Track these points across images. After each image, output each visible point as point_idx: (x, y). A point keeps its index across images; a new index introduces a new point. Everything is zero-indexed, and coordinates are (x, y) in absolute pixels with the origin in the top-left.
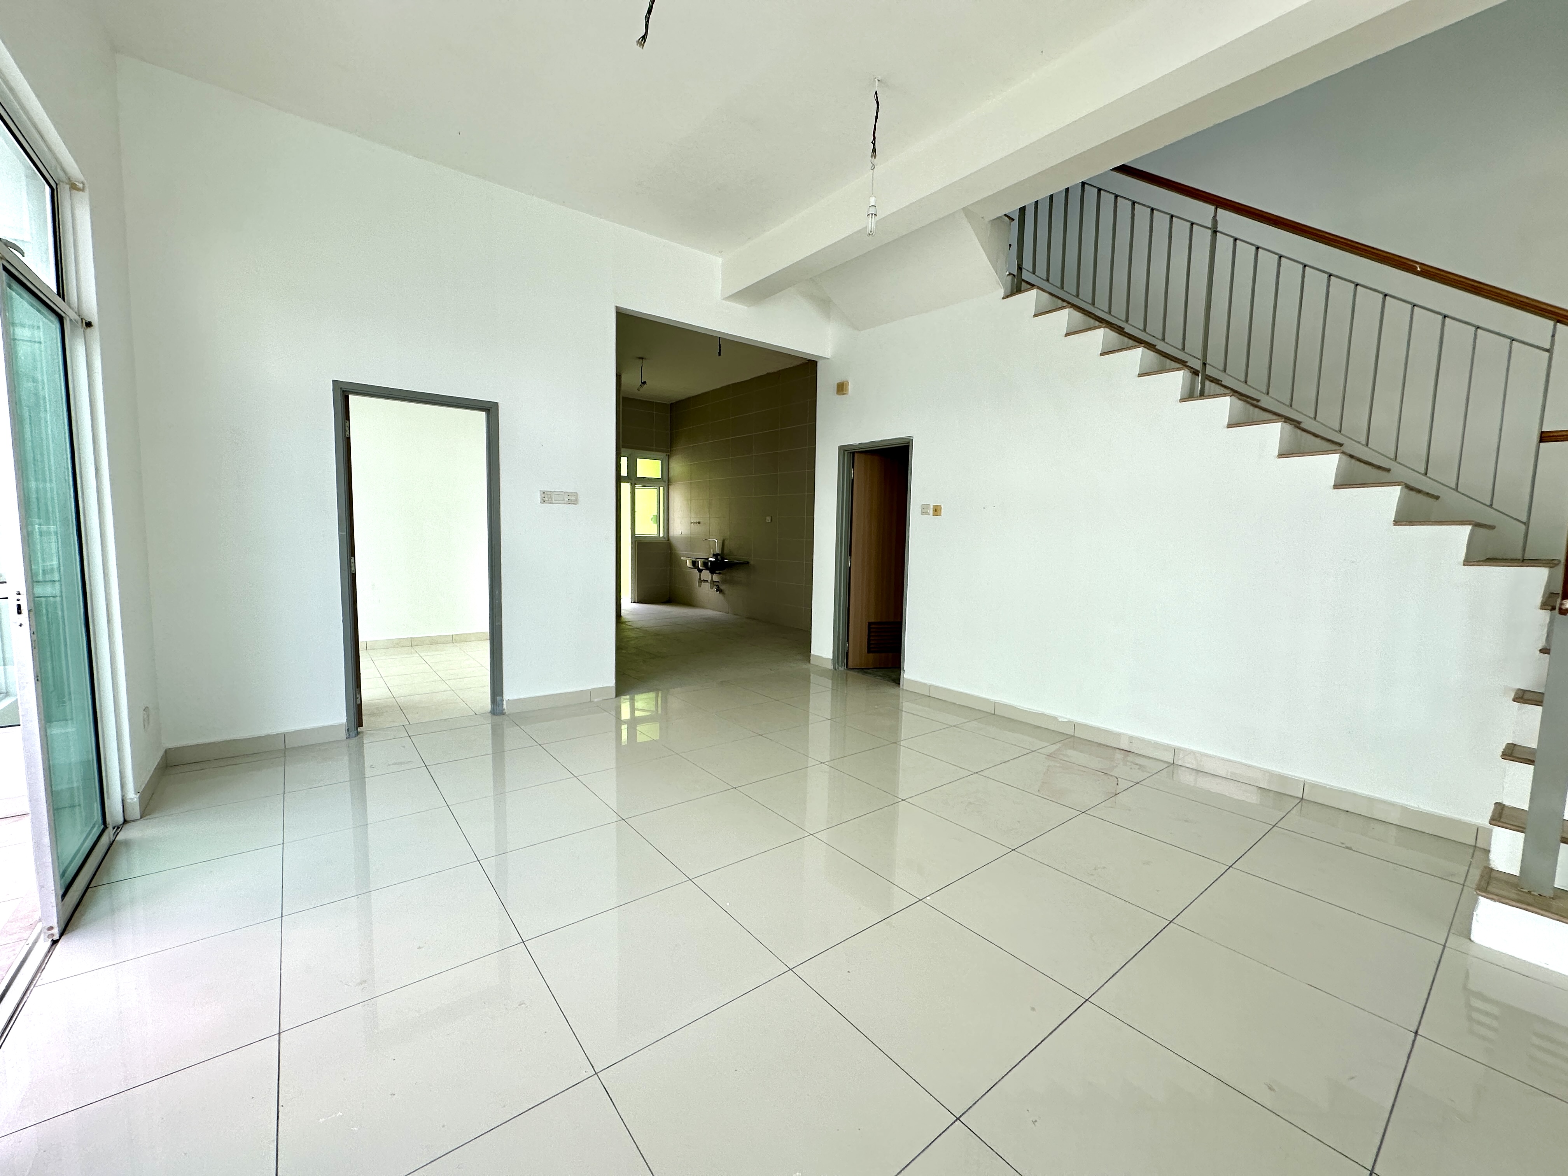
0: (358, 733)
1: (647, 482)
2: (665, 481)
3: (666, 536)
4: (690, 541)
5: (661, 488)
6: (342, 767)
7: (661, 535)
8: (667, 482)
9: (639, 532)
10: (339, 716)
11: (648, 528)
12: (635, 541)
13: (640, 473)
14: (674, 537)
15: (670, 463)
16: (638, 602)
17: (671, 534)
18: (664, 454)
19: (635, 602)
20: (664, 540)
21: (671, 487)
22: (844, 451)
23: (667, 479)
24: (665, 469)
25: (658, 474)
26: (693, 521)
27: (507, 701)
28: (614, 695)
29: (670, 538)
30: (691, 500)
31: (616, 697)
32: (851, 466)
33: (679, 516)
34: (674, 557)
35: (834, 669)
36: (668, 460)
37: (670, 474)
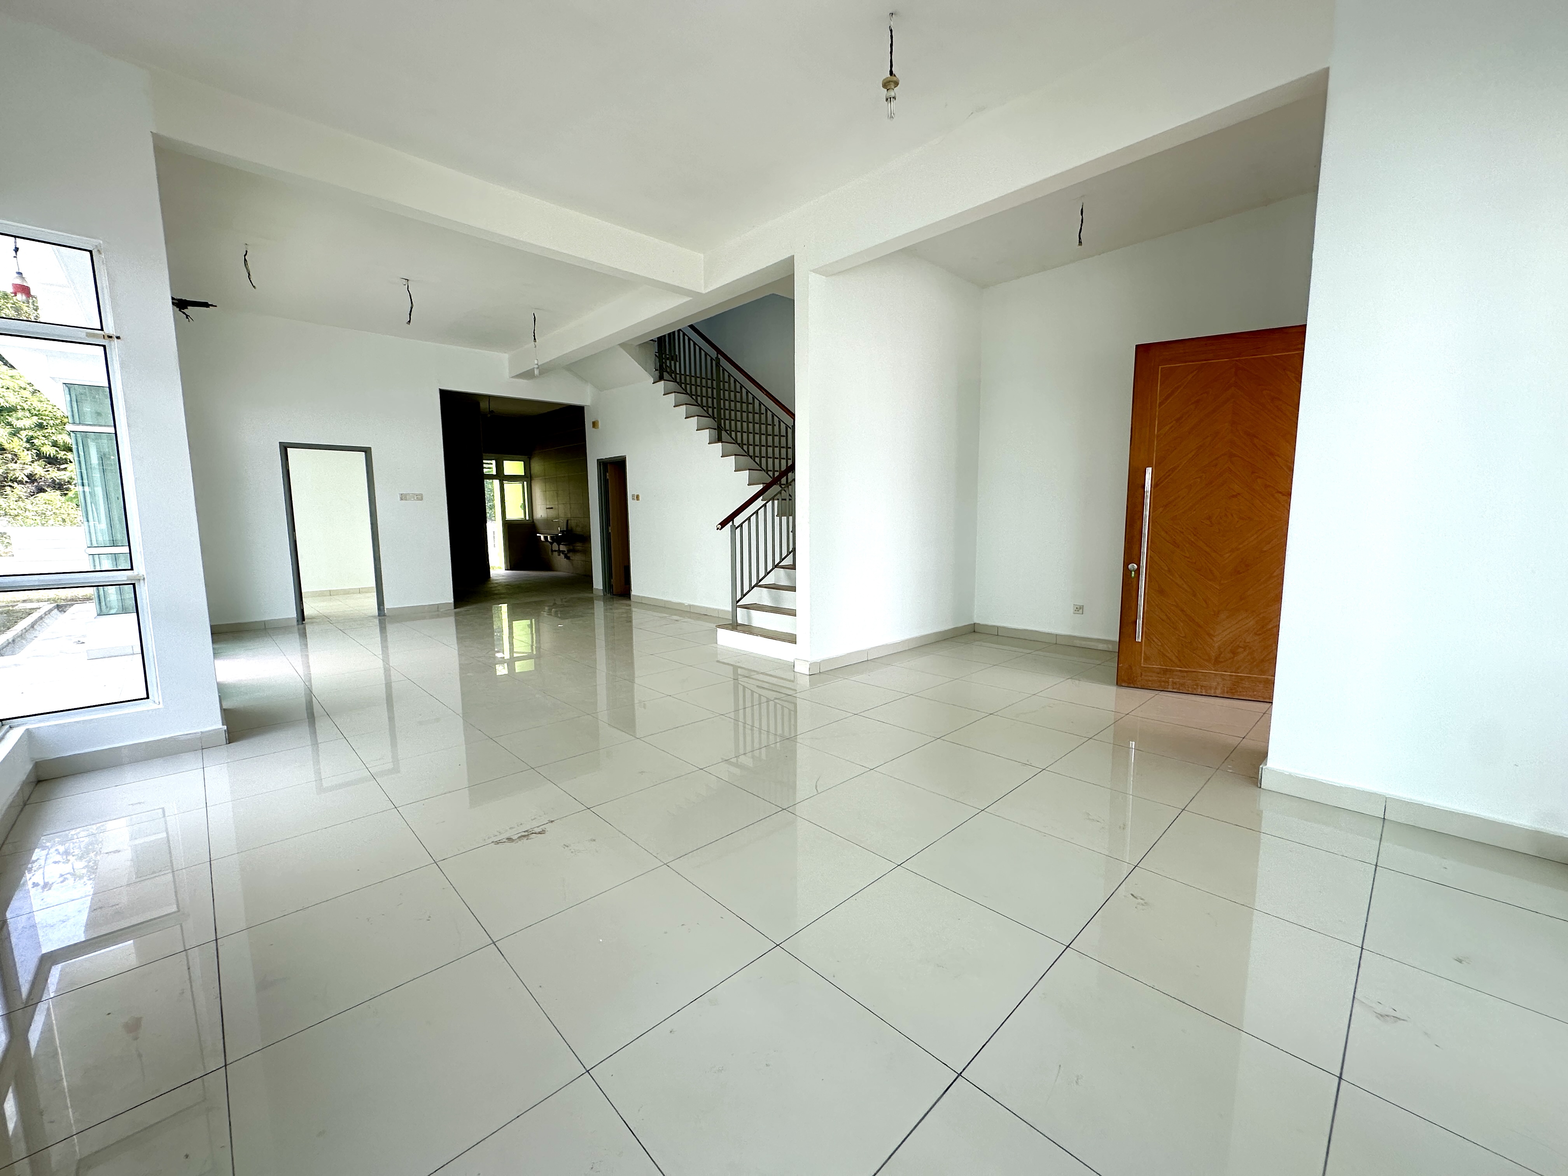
0: (303, 624)
1: (513, 478)
2: (527, 478)
3: (530, 519)
4: (548, 522)
5: (525, 483)
7: (527, 519)
8: (529, 478)
9: (509, 517)
10: (293, 614)
11: (516, 513)
12: (506, 523)
13: (507, 472)
16: (511, 569)
17: (535, 518)
18: (527, 456)
19: (507, 569)
20: (530, 522)
21: (533, 482)
22: (600, 462)
23: (529, 475)
24: (527, 468)
25: (521, 472)
26: (547, 507)
27: (386, 609)
28: (453, 607)
29: (535, 521)
30: (546, 491)
31: (455, 608)
32: (606, 471)
33: (540, 504)
34: (538, 535)
35: (604, 595)
36: (530, 462)
37: (532, 472)
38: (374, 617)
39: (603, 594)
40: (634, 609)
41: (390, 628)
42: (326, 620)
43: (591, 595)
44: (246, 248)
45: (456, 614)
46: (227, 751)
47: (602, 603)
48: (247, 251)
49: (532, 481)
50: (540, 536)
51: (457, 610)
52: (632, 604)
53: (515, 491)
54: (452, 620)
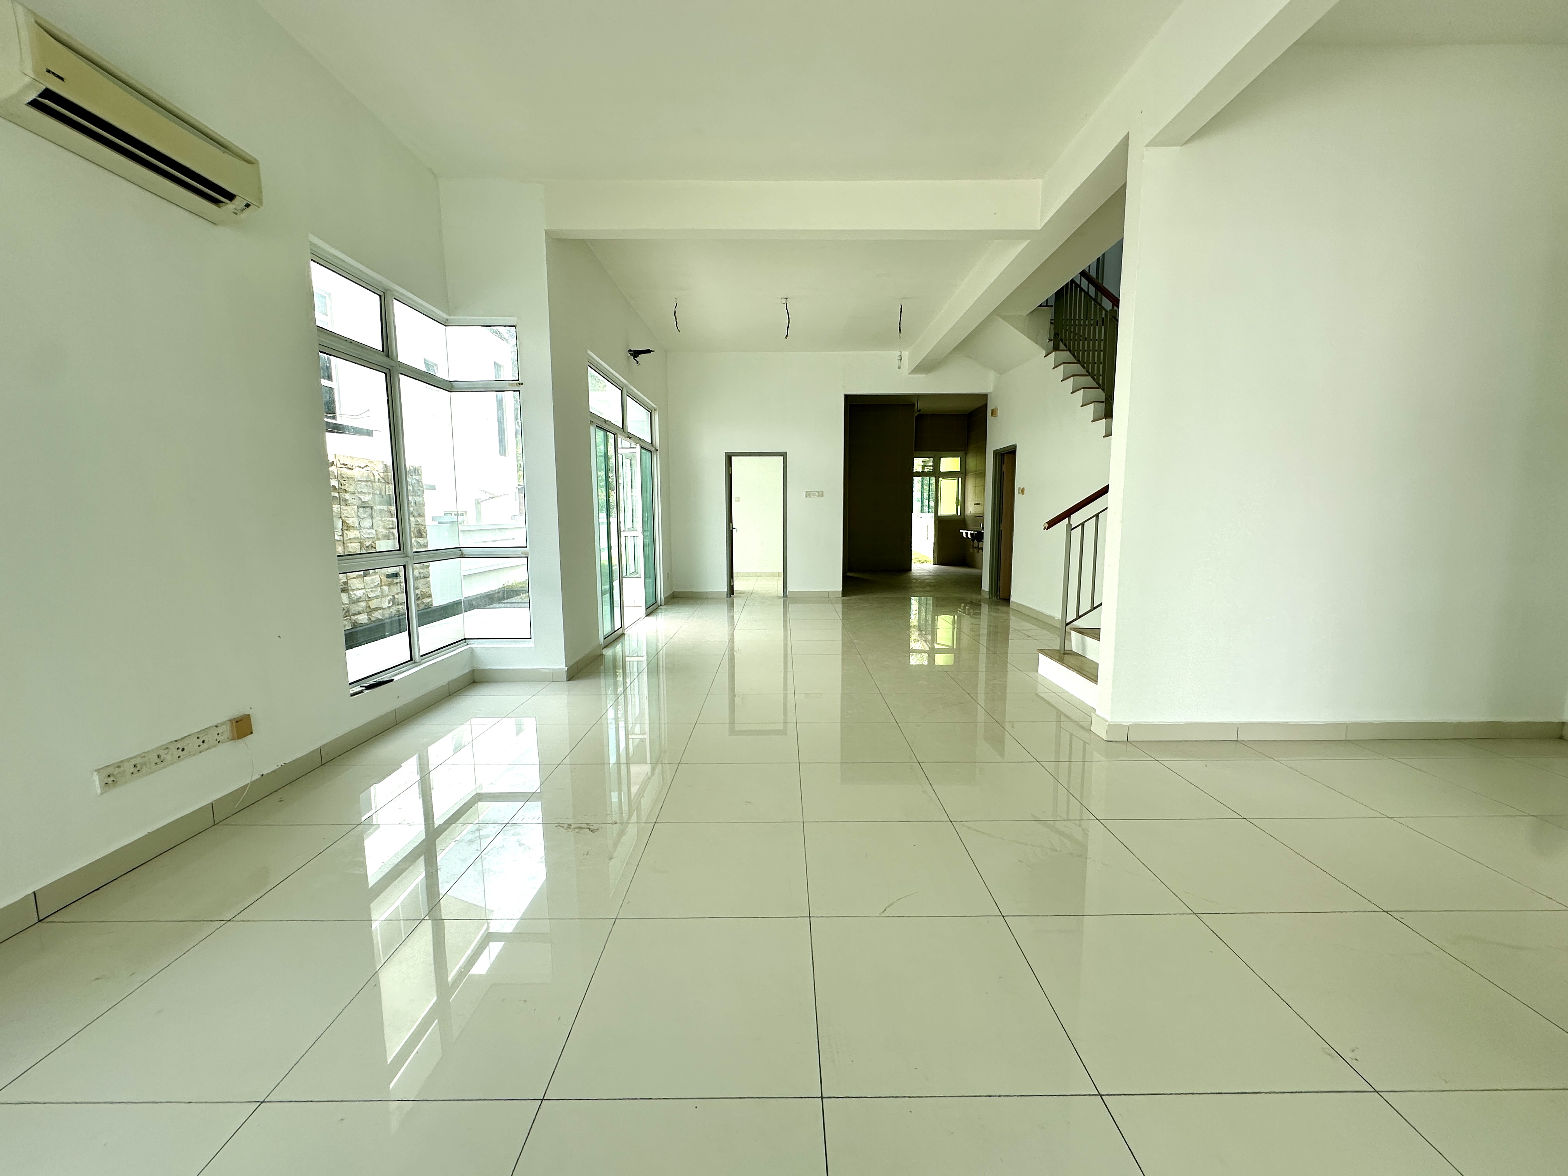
0: (731, 597)
1: (949, 475)
2: (962, 474)
3: (963, 516)
5: (960, 479)
6: (725, 607)
7: (959, 514)
8: (964, 474)
9: (943, 513)
10: (724, 588)
11: (948, 508)
12: (939, 518)
13: (943, 468)
14: (967, 515)
15: (967, 458)
16: (940, 564)
17: (966, 514)
18: (963, 452)
19: (936, 564)
20: (960, 517)
22: (997, 454)
23: (964, 471)
24: (963, 464)
25: (957, 468)
26: (976, 503)
27: (789, 591)
28: (841, 595)
29: (966, 517)
30: (975, 487)
31: (843, 596)
32: (1002, 462)
33: (971, 500)
34: (961, 531)
35: (990, 598)
36: (966, 457)
37: (967, 468)
38: (779, 598)
39: (988, 597)
40: (1012, 617)
41: (791, 607)
42: (748, 595)
43: (979, 597)
44: (676, 301)
45: (843, 603)
46: (566, 685)
47: (987, 606)
48: (676, 304)
49: (967, 477)
50: (963, 533)
51: (843, 598)
52: (1011, 612)
53: (949, 489)
54: (839, 607)
